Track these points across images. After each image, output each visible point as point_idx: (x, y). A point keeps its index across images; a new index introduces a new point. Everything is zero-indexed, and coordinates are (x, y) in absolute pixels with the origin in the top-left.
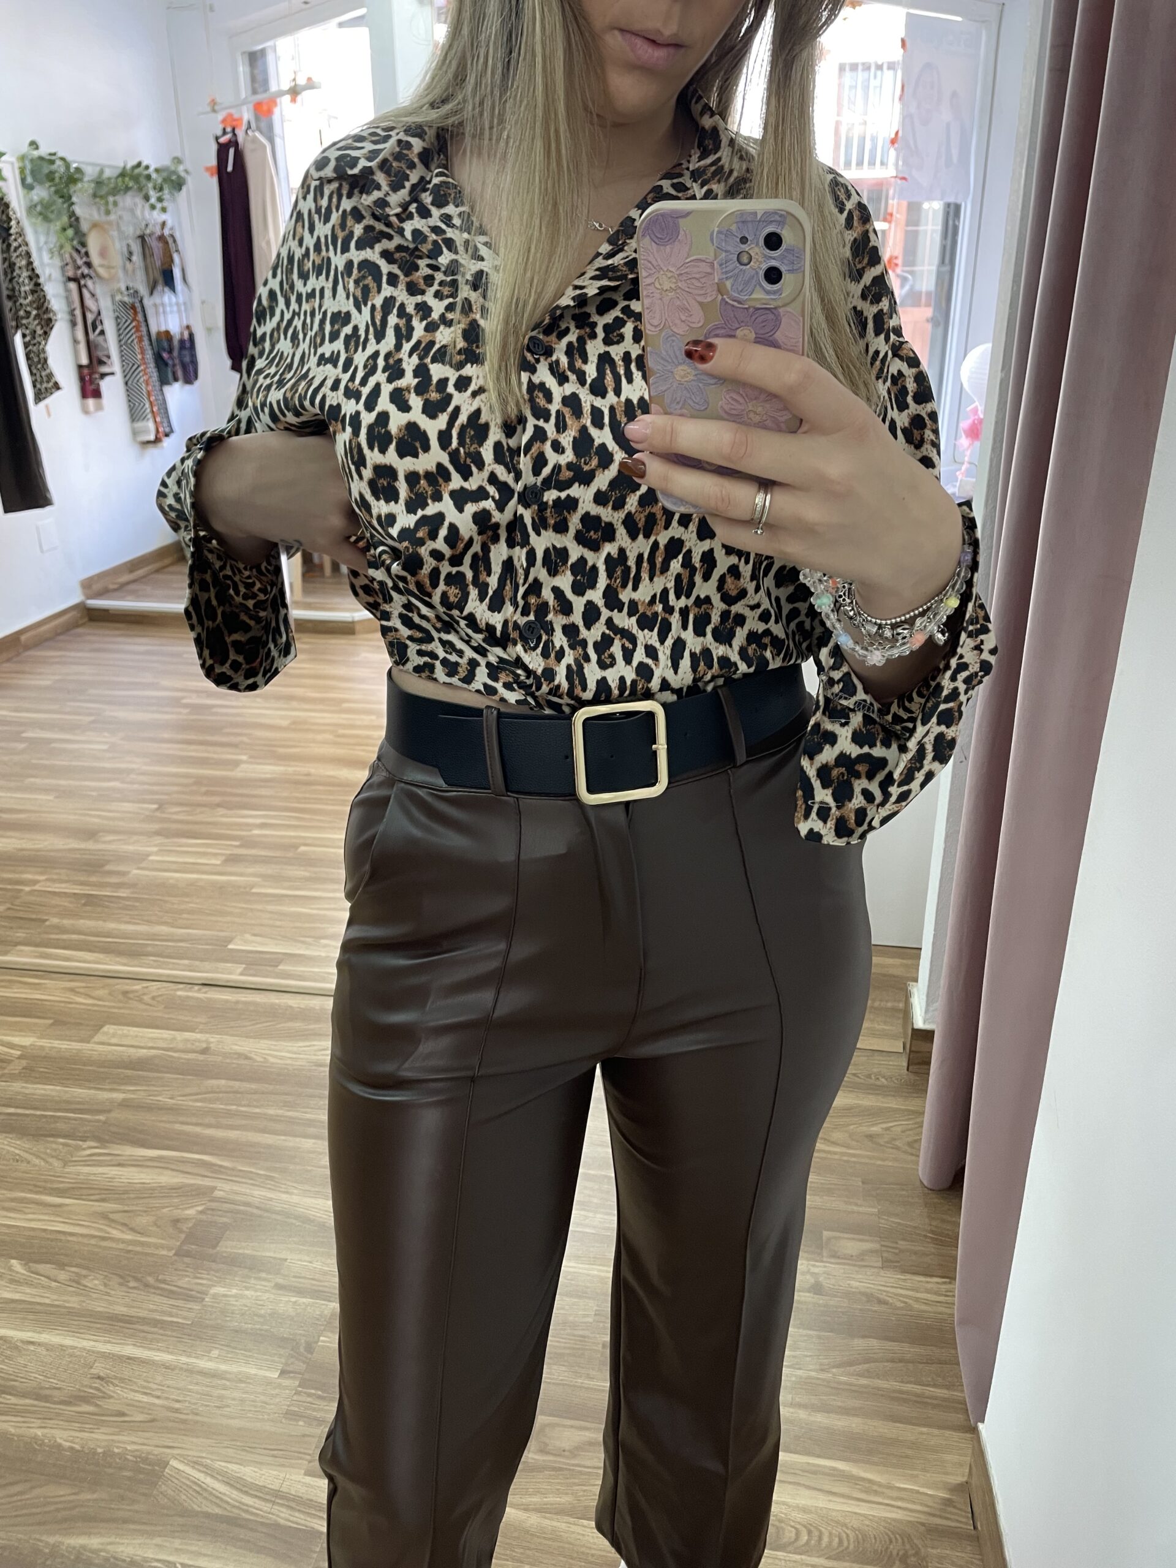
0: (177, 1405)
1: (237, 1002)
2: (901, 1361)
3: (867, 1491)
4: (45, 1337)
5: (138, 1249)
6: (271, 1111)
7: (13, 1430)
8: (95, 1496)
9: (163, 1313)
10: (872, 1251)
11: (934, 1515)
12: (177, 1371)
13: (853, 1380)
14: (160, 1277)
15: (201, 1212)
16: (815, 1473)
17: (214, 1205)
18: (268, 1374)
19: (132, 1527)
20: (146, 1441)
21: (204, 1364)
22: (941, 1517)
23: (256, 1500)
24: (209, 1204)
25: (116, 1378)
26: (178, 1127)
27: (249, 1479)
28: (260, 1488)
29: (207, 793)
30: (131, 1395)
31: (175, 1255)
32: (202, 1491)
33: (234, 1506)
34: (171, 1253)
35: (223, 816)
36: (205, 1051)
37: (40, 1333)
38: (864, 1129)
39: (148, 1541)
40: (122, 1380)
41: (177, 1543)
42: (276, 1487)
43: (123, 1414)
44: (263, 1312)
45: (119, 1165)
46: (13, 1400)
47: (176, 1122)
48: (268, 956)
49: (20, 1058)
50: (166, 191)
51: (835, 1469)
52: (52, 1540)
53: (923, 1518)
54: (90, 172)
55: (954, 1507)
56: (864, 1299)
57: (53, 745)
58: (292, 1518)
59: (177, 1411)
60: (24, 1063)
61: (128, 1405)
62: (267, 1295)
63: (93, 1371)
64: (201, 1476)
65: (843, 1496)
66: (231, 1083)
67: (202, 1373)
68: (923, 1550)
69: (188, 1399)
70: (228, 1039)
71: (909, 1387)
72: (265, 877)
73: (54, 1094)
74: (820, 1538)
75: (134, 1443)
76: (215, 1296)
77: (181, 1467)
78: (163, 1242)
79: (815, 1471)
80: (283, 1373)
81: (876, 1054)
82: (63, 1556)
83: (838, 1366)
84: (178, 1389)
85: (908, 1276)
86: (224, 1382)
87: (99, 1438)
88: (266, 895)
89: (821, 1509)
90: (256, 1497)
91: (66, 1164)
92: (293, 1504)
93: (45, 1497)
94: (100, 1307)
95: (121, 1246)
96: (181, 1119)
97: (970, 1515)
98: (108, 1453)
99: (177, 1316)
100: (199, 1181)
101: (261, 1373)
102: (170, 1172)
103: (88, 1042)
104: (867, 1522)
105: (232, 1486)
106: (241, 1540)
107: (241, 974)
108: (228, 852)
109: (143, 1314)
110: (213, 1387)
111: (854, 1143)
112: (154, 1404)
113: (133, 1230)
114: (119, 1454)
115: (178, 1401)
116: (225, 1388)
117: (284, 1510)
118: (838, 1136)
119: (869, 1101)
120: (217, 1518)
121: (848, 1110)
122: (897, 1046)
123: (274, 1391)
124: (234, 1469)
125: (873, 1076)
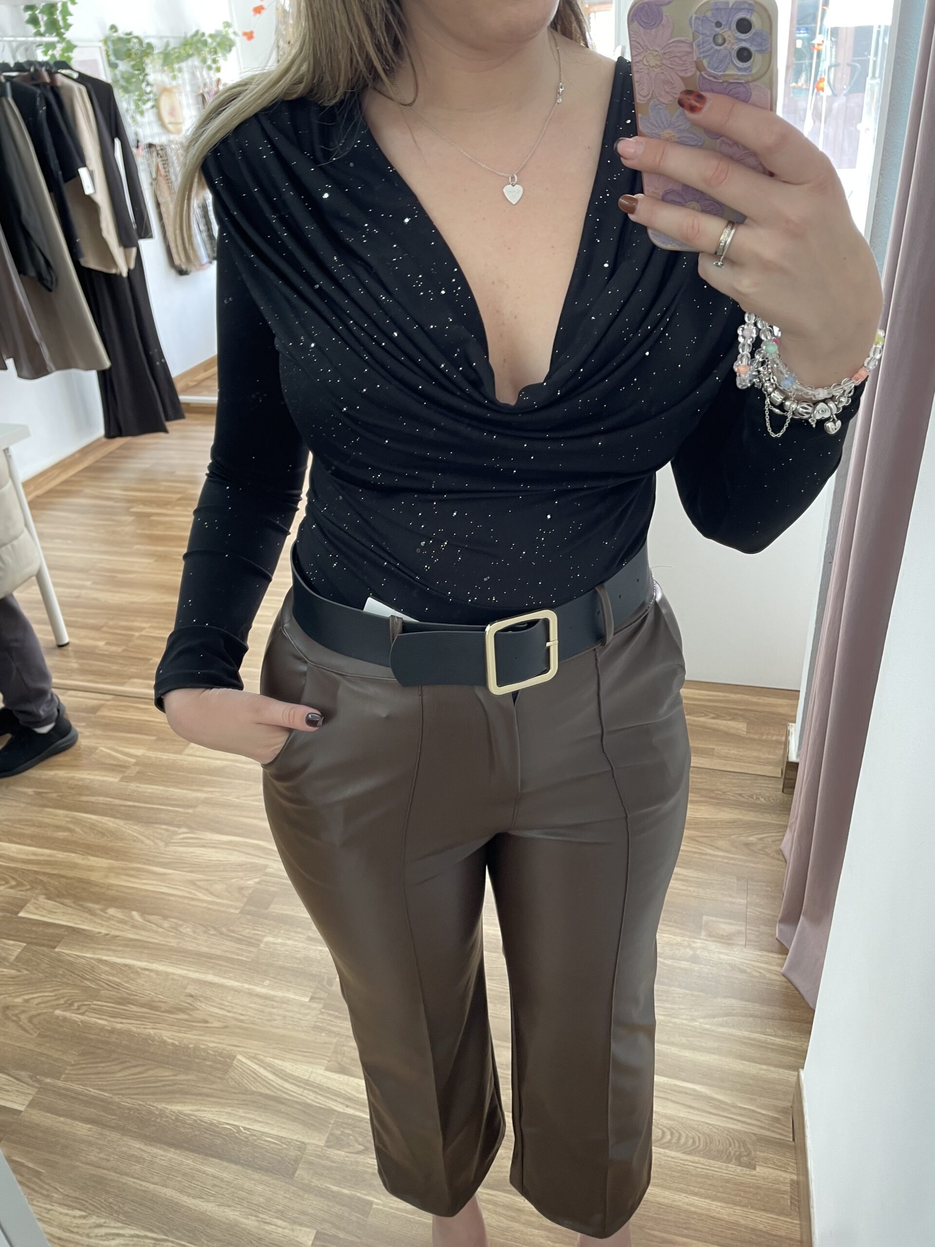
0: (242, 1017)
2: (752, 1016)
3: (716, 1107)
4: (155, 966)
5: (216, 907)
7: (134, 1030)
8: (188, 1077)
9: (233, 953)
10: (739, 932)
11: (763, 1128)
12: (242, 993)
13: (714, 1028)
14: (231, 928)
15: (258, 883)
16: (680, 1092)
17: (268, 878)
18: (303, 999)
19: (212, 1099)
20: (221, 1041)
21: (259, 989)
22: (768, 1130)
23: (293, 1086)
24: (264, 878)
25: (201, 996)
26: (242, 819)
27: (288, 1071)
28: (296, 1078)
30: (212, 1009)
31: (240, 913)
32: (256, 1077)
33: (278, 1089)
34: (237, 912)
37: (152, 963)
38: (743, 839)
39: (222, 1110)
40: (206, 998)
41: (241, 1112)
42: (306, 1078)
43: (206, 1022)
44: (299, 956)
45: (203, 846)
46: (134, 1008)
47: (240, 816)
49: (136, 764)
50: (220, 55)
51: (695, 1090)
52: (161, 1106)
53: (757, 1130)
54: (158, 46)
55: (781, 1124)
56: (729, 968)
57: (152, 518)
58: (315, 1100)
59: (242, 1021)
60: (138, 768)
61: (210, 1015)
62: (301, 945)
63: (188, 991)
64: (256, 1067)
65: (698, 1109)
67: (258, 996)
68: (753, 1153)
69: (249, 1013)
71: (756, 1036)
73: (158, 792)
74: (679, 1139)
75: (214, 1042)
76: (267, 943)
77: (244, 1060)
78: (232, 903)
80: (312, 998)
81: (760, 778)
82: (167, 1117)
83: (705, 1017)
84: (243, 1006)
85: (765, 953)
86: (272, 1003)
87: (190, 1038)
89: (682, 1118)
90: (293, 1083)
91: (167, 844)
92: (317, 1090)
93: (156, 1077)
94: (190, 946)
95: (205, 905)
97: (791, 1130)
98: (196, 1048)
99: (242, 955)
100: (256, 860)
101: (297, 998)
102: (236, 853)
103: (181, 754)
104: (714, 1130)
105: (277, 1075)
106: (283, 1113)
109: (219, 953)
110: (265, 1006)
111: (734, 849)
112: (226, 1016)
113: (212, 893)
114: (203, 1049)
115: (242, 1014)
116: (273, 1007)
117: (311, 1093)
118: (721, 843)
119: (749, 817)
120: (267, 1097)
121: (733, 823)
122: (777, 772)
123: (307, 1011)
124: (278, 1062)
125: (754, 797)
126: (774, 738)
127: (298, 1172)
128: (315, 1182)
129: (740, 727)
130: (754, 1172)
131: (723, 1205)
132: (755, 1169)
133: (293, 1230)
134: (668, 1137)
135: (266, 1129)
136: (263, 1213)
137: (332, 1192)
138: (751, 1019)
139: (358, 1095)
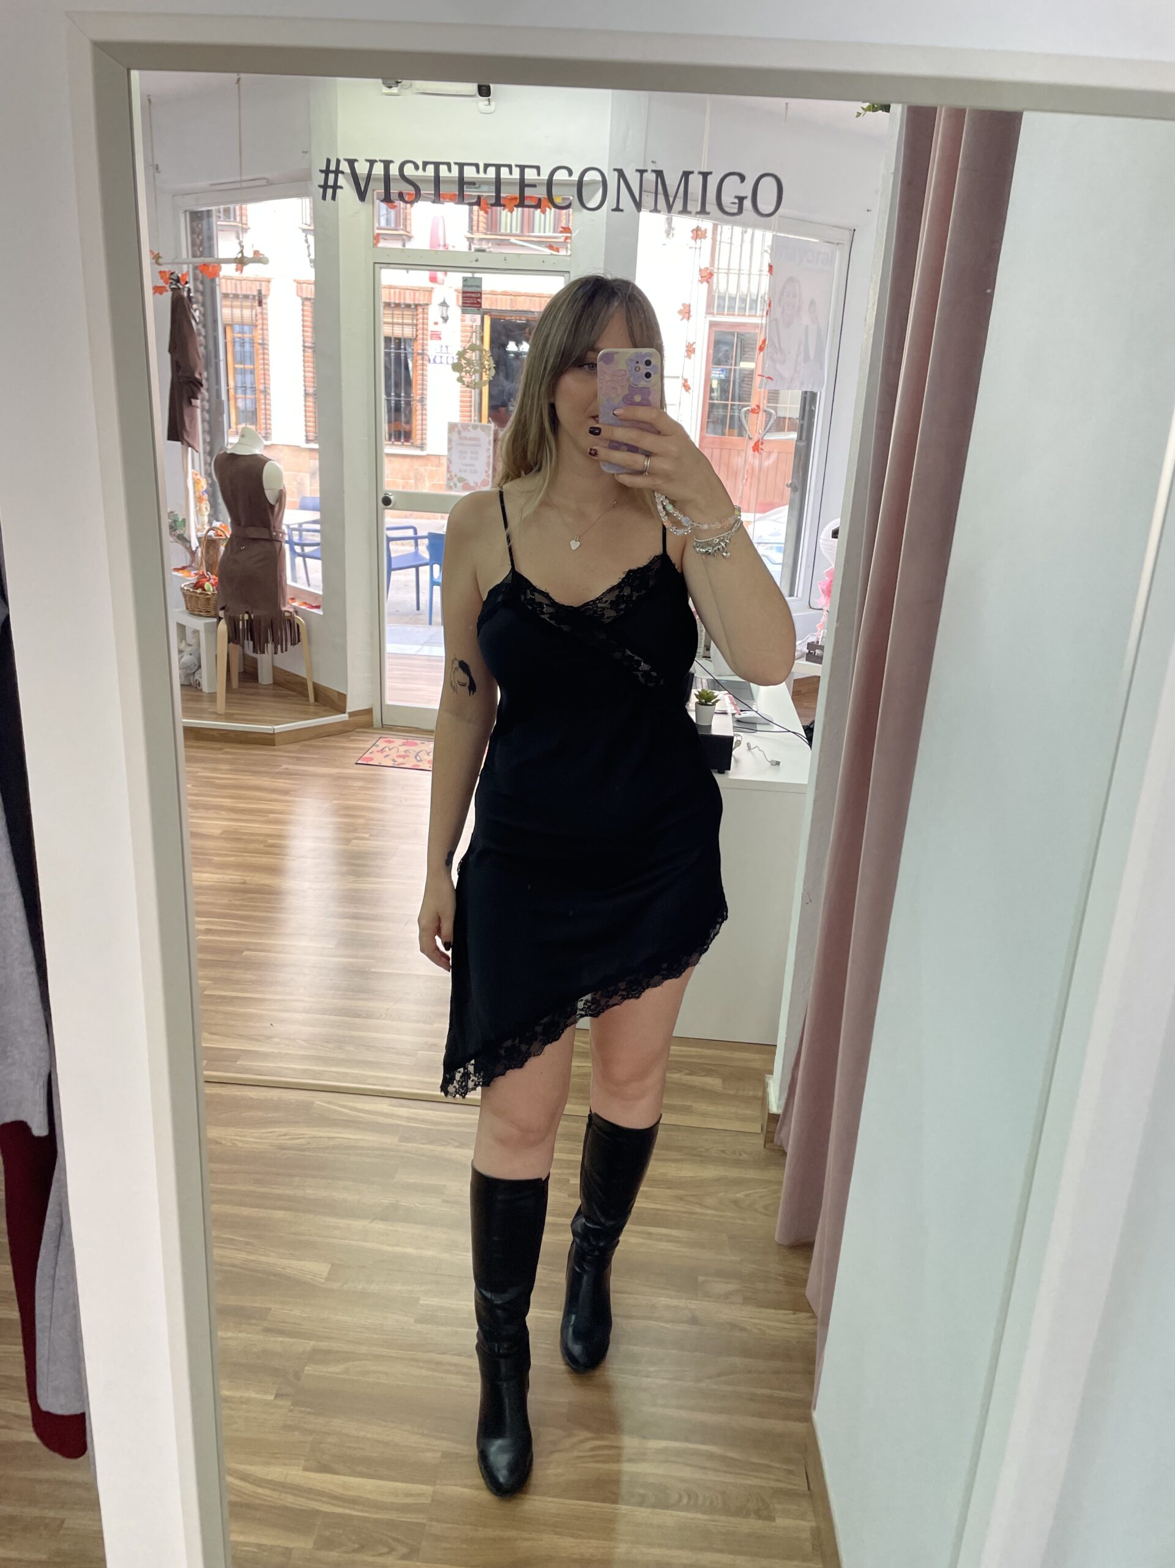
2: (756, 1372)
3: (730, 1466)
6: (243, 1188)
10: (736, 1291)
11: (779, 1481)
13: (720, 1387)
18: (266, 1397)
22: (784, 1482)
23: (265, 1490)
27: (260, 1475)
28: (270, 1482)
33: (249, 1495)
38: (730, 1196)
51: (706, 1451)
53: (773, 1484)
56: (729, 1327)
65: (715, 1470)
68: (771, 1505)
71: (762, 1391)
74: (697, 1500)
79: (691, 1453)
81: (741, 1134)
83: (710, 1377)
104: (730, 1488)
111: (722, 1207)
118: (710, 1201)
119: (734, 1173)
121: (718, 1180)
122: (756, 1128)
125: (737, 1152)
126: (751, 1093)
129: (714, 1083)
130: (773, 1524)
132: (774, 1520)
134: (685, 1500)
138: (756, 1375)
139: (346, 1493)
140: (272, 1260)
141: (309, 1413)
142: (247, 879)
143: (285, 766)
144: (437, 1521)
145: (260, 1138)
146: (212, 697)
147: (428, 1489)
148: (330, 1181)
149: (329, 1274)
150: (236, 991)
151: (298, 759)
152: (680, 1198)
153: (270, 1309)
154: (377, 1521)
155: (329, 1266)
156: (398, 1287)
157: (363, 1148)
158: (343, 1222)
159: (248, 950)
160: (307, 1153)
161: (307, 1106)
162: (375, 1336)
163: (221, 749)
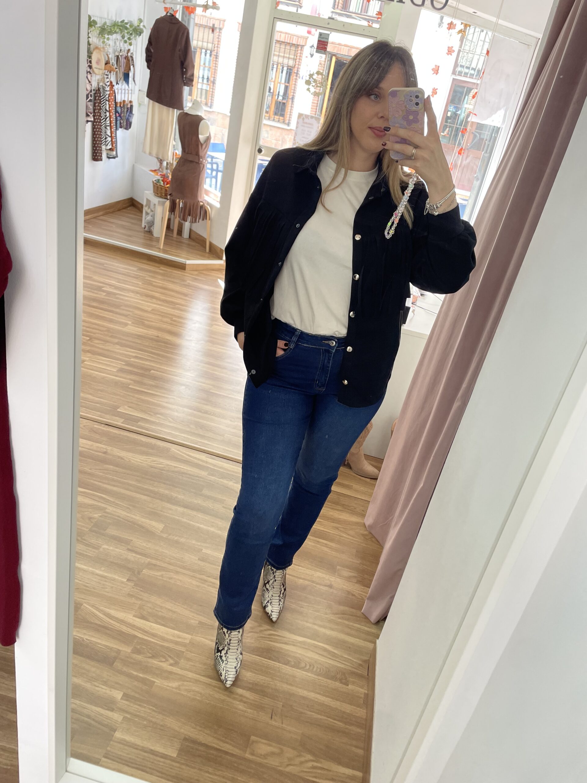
0: (87, 585)
1: (120, 435)
3: (333, 656)
6: (130, 482)
10: (355, 577)
11: (353, 668)
13: (336, 619)
14: (83, 538)
15: (100, 516)
16: (316, 647)
17: (105, 514)
18: (122, 579)
21: (98, 572)
22: (357, 669)
24: (103, 514)
26: (92, 481)
27: (112, 614)
28: (117, 618)
29: (111, 336)
31: (89, 531)
32: (95, 616)
33: (106, 623)
34: (87, 530)
35: (117, 349)
36: (105, 453)
41: (85, 631)
44: (122, 557)
48: (134, 417)
51: (323, 647)
53: (350, 668)
54: (99, 23)
55: (363, 667)
56: (347, 593)
58: (127, 630)
59: (87, 587)
62: (123, 552)
64: (95, 611)
65: (324, 656)
66: (115, 468)
67: (97, 575)
68: (348, 678)
69: (91, 583)
70: (115, 449)
71: (356, 626)
72: (135, 381)
74: (313, 668)
76: (104, 549)
77: (87, 606)
78: (84, 525)
79: (316, 646)
80: (128, 580)
83: (333, 614)
84: (88, 579)
88: (135, 390)
89: (316, 659)
90: (114, 621)
92: (127, 625)
96: (94, 479)
97: (367, 670)
99: (89, 553)
100: (100, 504)
101: (120, 578)
102: (88, 498)
104: (331, 666)
105: (106, 616)
106: (109, 634)
107: (122, 423)
108: (120, 367)
110: (102, 580)
112: (78, 583)
115: (88, 583)
116: (106, 582)
117: (124, 627)
118: (351, 532)
120: (100, 625)
123: (124, 586)
124: (107, 610)
127: (115, 664)
128: (125, 669)
130: (347, 687)
131: (331, 700)
132: (348, 685)
133: (111, 691)
134: (308, 667)
135: (99, 641)
136: (94, 681)
137: (133, 674)
138: (355, 617)
139: (150, 630)
140: (137, 518)
141: (141, 591)
142: (160, 335)
143: (188, 281)
144: (191, 652)
145: (142, 460)
146: (158, 240)
147: (188, 636)
148: (171, 487)
149: (163, 529)
150: (145, 389)
151: (196, 279)
152: (337, 528)
153: (132, 540)
154: (162, 646)
155: (164, 526)
156: (194, 542)
157: (189, 475)
158: (174, 507)
159: (154, 370)
160: (163, 472)
161: (168, 450)
162: (178, 563)
163: (159, 267)
